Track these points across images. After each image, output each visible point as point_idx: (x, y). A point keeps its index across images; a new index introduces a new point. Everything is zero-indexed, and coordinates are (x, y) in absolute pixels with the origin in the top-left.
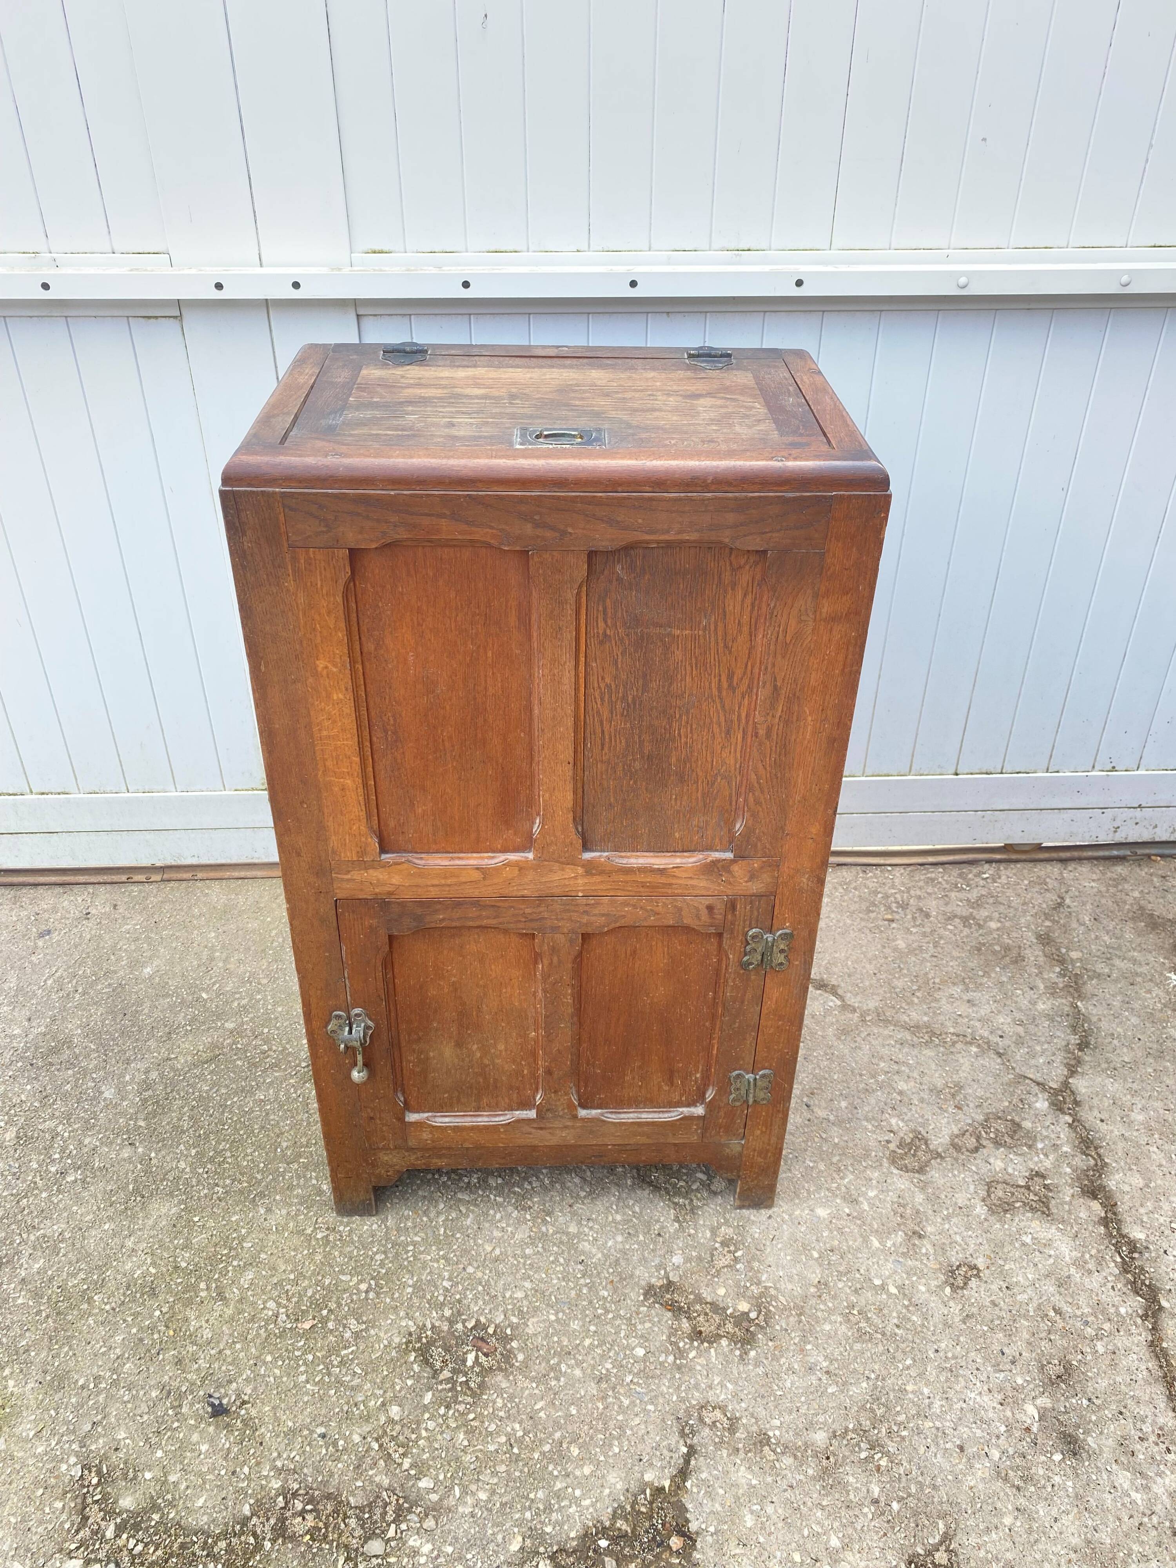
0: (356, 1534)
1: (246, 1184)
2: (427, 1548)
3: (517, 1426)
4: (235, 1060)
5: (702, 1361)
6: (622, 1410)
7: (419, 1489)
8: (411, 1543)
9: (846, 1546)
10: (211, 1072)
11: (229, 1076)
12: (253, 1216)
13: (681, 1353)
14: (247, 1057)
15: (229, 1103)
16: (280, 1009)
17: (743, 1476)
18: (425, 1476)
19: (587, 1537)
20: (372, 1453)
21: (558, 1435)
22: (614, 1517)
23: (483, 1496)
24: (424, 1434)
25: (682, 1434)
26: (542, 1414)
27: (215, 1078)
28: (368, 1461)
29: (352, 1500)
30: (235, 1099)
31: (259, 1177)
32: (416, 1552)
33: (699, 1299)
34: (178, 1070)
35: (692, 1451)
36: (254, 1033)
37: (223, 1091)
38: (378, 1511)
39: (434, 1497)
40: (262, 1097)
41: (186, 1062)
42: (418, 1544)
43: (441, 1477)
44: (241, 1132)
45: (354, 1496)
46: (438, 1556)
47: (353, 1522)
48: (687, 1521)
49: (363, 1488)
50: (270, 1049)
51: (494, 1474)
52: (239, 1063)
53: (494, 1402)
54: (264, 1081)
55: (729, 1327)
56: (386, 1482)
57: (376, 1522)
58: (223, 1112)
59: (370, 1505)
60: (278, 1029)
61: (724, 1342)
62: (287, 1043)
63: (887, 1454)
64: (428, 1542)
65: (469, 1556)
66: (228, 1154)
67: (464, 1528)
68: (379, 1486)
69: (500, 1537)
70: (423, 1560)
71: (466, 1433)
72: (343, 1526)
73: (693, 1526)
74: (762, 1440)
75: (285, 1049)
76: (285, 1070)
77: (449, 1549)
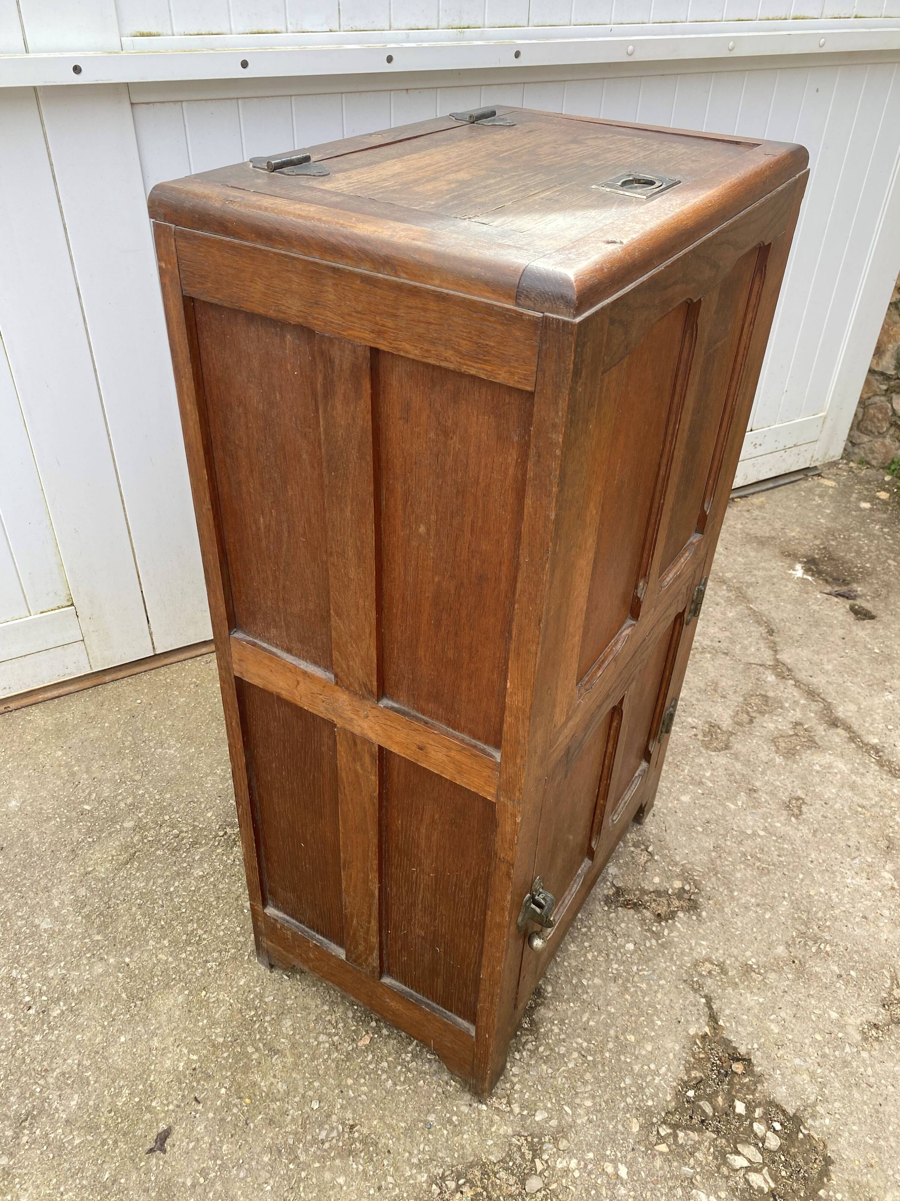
0: (511, 1182)
1: (233, 951)
2: (573, 1164)
3: (580, 1040)
4: (154, 852)
5: (675, 934)
6: (645, 994)
7: (537, 1123)
8: (559, 1166)
9: (842, 1014)
10: (138, 870)
11: (157, 867)
12: (258, 973)
13: (657, 935)
14: (163, 845)
15: (172, 889)
16: (168, 796)
17: (751, 1000)
18: (536, 1111)
19: (679, 1095)
20: (484, 1114)
21: (612, 1033)
22: (688, 1071)
23: (588, 1103)
24: (515, 1080)
25: (696, 991)
26: (591, 1023)
27: (144, 873)
28: (485, 1121)
29: (493, 1158)
30: (177, 884)
31: (242, 939)
32: (567, 1171)
33: (644, 892)
34: (103, 879)
35: (709, 1000)
36: (156, 823)
37: (160, 881)
38: (517, 1156)
39: (554, 1123)
40: (201, 873)
41: (107, 869)
42: (564, 1164)
43: (549, 1105)
44: (201, 909)
45: (492, 1154)
46: (586, 1165)
47: (502, 1174)
48: (735, 1049)
49: (495, 1145)
50: (181, 832)
51: (585, 1083)
52: (158, 852)
53: (552, 1031)
54: (194, 859)
55: (676, 903)
56: (510, 1131)
57: (520, 1165)
58: (172, 900)
59: (508, 1155)
60: (177, 812)
61: (681, 914)
62: (194, 821)
63: (826, 942)
64: (570, 1158)
65: (608, 1153)
66: (200, 932)
67: (591, 1133)
68: (505, 1136)
69: (620, 1127)
70: (577, 1174)
71: (545, 1063)
72: (498, 1182)
73: (742, 1050)
74: (747, 970)
75: (195, 827)
76: (207, 844)
77: (591, 1155)
